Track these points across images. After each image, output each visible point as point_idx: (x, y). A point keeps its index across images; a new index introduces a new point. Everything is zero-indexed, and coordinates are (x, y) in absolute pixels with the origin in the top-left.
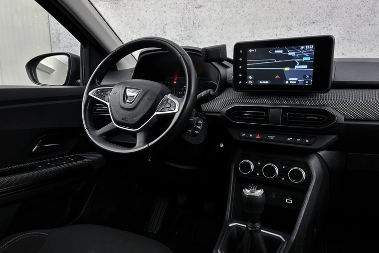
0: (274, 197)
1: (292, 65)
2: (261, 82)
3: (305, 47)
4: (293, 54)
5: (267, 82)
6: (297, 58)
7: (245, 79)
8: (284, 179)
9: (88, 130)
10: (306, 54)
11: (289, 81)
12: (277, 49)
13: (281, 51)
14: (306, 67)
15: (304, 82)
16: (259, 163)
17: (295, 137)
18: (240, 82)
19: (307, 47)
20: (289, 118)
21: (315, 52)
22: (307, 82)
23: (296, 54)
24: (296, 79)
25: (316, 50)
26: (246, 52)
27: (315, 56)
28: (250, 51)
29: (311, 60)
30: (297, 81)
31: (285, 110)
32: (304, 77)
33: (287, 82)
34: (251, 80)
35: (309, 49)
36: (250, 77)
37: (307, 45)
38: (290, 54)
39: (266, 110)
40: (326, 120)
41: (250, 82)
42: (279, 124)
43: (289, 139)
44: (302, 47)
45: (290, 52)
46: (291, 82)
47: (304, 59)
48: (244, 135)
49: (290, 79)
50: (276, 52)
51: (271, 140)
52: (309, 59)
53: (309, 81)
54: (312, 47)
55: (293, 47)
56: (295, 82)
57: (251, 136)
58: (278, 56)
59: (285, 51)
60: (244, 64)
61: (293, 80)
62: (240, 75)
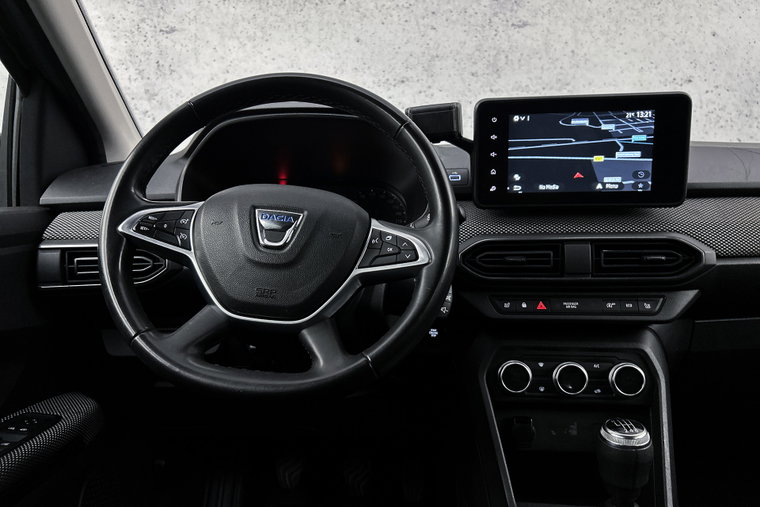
0: (574, 433)
1: (610, 150)
2: (542, 187)
3: (636, 115)
4: (611, 127)
5: (555, 187)
6: (620, 137)
7: (503, 180)
8: (599, 391)
9: (143, 338)
10: (638, 129)
11: (604, 184)
12: (576, 117)
13: (586, 122)
14: (638, 154)
15: (635, 185)
16: (541, 365)
17: (620, 300)
18: (493, 189)
19: (641, 114)
20: (606, 262)
21: (655, 124)
22: (640, 186)
23: (617, 128)
24: (618, 179)
25: (658, 120)
26: (505, 121)
27: (656, 132)
28: (516, 118)
29: (648, 140)
30: (620, 184)
31: (598, 245)
32: (635, 175)
33: (599, 186)
34: (518, 183)
35: (643, 119)
36: (517, 177)
37: (640, 110)
38: (604, 127)
39: (557, 246)
40: (681, 261)
41: (517, 188)
42: (587, 274)
43: (609, 305)
44: (629, 115)
45: (605, 123)
46: (607, 186)
47: (635, 138)
48: (507, 305)
49: (606, 180)
50: (575, 122)
51: (571, 312)
52: (644, 138)
53: (645, 184)
54: (649, 113)
55: (611, 114)
56: (616, 186)
57: (524, 305)
58: (579, 132)
59: (594, 121)
60: (502, 147)
61: (611, 182)
62: (493, 172)
